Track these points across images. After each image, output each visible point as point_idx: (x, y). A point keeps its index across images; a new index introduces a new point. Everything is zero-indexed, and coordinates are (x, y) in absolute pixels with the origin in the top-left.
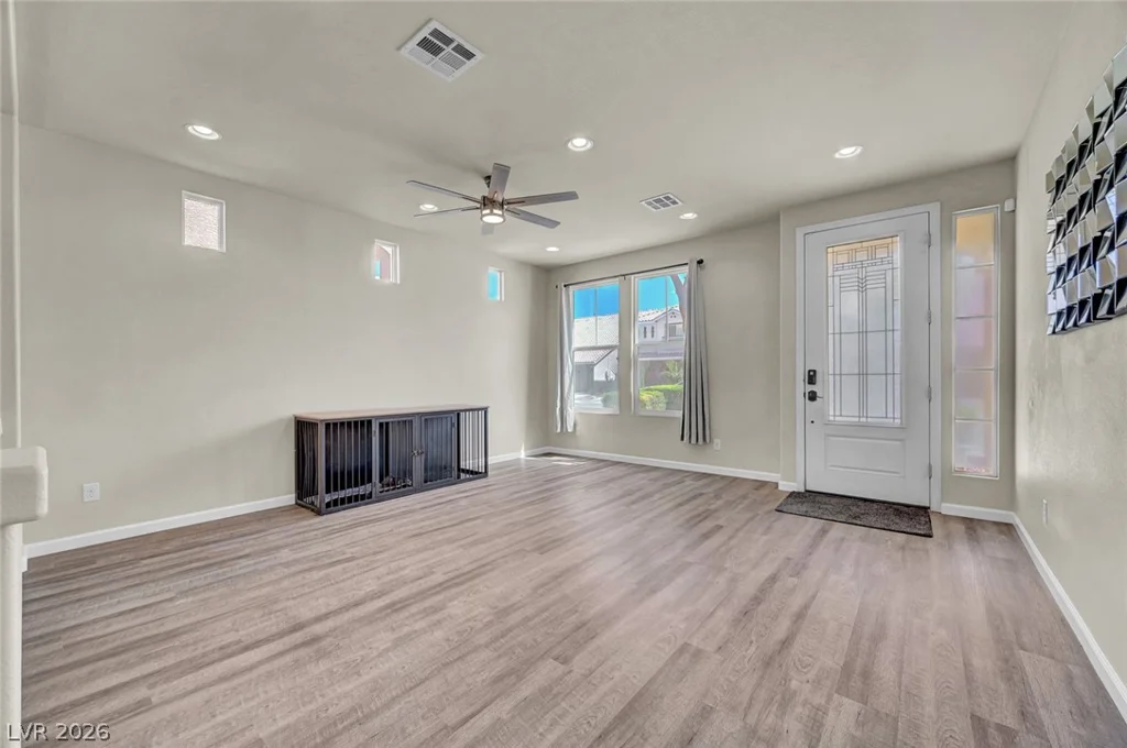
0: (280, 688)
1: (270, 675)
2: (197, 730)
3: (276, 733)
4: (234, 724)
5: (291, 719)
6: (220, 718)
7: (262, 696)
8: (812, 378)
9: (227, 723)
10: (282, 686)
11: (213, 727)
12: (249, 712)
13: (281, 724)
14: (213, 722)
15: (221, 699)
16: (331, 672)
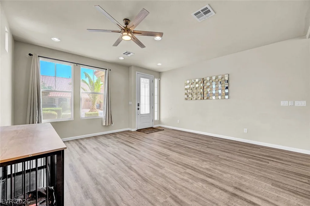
0: (258, 188)
1: (257, 192)
2: (283, 197)
3: (267, 183)
4: (274, 191)
5: (263, 182)
6: (277, 195)
7: (263, 190)
8: (138, 105)
9: (276, 193)
10: (257, 188)
11: (279, 194)
12: (269, 190)
13: (266, 184)
14: (279, 195)
15: (273, 198)
16: (245, 181)
